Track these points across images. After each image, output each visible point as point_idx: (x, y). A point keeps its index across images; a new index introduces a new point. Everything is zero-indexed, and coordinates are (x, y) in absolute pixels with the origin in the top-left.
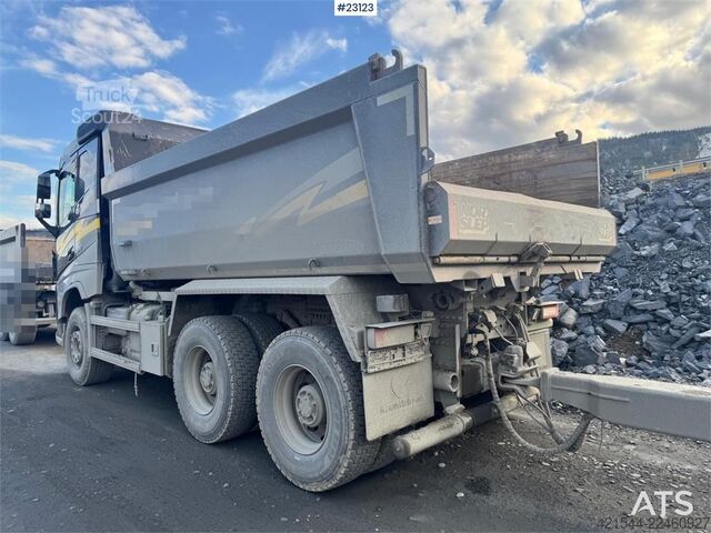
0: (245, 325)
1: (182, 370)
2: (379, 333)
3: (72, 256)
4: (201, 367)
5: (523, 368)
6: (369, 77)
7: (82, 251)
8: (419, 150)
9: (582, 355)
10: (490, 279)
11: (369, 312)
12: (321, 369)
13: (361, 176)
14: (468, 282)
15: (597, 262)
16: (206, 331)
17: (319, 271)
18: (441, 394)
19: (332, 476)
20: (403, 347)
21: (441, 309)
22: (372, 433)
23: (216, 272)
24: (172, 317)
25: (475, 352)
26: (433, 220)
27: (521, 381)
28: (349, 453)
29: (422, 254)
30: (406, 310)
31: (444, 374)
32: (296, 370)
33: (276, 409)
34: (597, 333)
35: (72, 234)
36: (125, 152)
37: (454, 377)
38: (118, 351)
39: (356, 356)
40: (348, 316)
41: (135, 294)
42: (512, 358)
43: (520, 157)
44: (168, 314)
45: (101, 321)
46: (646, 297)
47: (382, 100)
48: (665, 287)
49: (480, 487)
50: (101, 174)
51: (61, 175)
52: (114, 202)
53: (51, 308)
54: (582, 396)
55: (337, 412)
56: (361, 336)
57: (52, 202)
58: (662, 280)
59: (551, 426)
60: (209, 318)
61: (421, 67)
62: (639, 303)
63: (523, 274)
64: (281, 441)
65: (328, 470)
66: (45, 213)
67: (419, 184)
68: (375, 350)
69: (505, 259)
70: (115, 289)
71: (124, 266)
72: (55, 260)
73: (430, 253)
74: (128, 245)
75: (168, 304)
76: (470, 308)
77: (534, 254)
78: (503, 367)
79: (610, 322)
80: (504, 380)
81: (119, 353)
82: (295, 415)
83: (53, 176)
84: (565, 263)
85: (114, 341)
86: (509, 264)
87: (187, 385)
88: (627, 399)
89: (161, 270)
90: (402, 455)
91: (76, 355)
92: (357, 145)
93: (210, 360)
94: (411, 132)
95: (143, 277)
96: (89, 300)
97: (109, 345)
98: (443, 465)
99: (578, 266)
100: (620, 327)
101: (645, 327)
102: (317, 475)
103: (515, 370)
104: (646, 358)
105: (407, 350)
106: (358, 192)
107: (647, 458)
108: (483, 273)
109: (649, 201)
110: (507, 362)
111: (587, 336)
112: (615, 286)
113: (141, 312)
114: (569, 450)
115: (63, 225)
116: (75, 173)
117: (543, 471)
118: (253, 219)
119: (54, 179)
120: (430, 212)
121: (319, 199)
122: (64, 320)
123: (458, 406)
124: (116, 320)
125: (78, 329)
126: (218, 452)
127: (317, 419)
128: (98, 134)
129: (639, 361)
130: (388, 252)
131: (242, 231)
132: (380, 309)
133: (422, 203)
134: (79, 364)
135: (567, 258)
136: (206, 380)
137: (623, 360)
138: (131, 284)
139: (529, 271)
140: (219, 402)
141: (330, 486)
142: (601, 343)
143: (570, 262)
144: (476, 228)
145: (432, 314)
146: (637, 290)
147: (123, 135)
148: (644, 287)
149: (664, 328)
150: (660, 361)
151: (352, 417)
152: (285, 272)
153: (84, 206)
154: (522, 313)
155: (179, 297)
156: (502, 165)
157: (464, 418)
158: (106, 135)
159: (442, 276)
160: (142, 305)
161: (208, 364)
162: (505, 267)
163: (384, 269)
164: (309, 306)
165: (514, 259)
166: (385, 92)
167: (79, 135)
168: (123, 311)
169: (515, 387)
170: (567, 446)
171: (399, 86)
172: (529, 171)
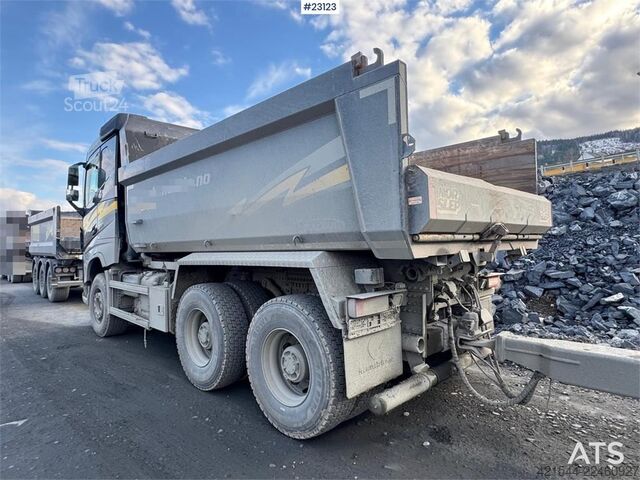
0: (236, 292)
1: (183, 328)
2: (360, 303)
3: (95, 232)
4: (199, 326)
5: (478, 332)
6: (352, 74)
7: (103, 228)
8: (400, 136)
9: (509, 315)
10: (458, 255)
11: (348, 284)
12: (304, 333)
13: (344, 161)
14: (440, 258)
15: (535, 240)
16: (203, 296)
17: (302, 246)
18: (408, 355)
19: (314, 427)
20: (378, 315)
21: (411, 281)
22: (352, 392)
23: (211, 246)
24: (175, 283)
25: (437, 317)
26: (413, 201)
27: (478, 343)
28: (330, 408)
29: (403, 232)
30: (382, 282)
31: (413, 338)
32: (282, 333)
33: (264, 366)
34: (518, 297)
35: (95, 214)
36: (139, 147)
37: (421, 340)
38: (131, 310)
39: (338, 324)
40: (329, 286)
41: (146, 263)
42: (470, 323)
43: (467, 151)
44: (172, 280)
45: (117, 285)
46: (558, 268)
47: (364, 93)
48: (573, 260)
49: (442, 436)
50: (118, 164)
51: (88, 167)
52: (128, 188)
53: (80, 272)
54: (536, 358)
55: (320, 372)
56: (343, 306)
57: (79, 188)
58: (571, 255)
59: (501, 381)
60: (205, 285)
61: (402, 63)
62: (553, 273)
63: (482, 250)
64: (268, 394)
65: (311, 422)
66: (74, 197)
67: (400, 168)
68: (355, 319)
69: (469, 237)
70: (129, 259)
71: (136, 240)
72: (82, 235)
73: (410, 230)
74: (140, 223)
75: (172, 272)
76: (435, 279)
77: (493, 233)
78: (461, 331)
79: (528, 288)
80: (462, 342)
81: (132, 312)
82: (280, 372)
83: (81, 168)
84: (512, 240)
85: (128, 302)
86: (473, 241)
87: (187, 340)
88: (578, 362)
89: (166, 244)
90: (378, 412)
91: (98, 312)
92: (339, 133)
93: (206, 321)
94: (392, 120)
95: (151, 250)
96: (108, 268)
97: (124, 305)
98: (407, 414)
99: (522, 243)
100: (537, 292)
101: (557, 292)
102: (300, 425)
103: (472, 333)
104: (561, 317)
105: (382, 318)
106: (340, 176)
107: (582, 408)
108: (452, 249)
109: (557, 191)
110: (464, 326)
111: (511, 299)
112: (532, 259)
113: (150, 279)
114: (519, 403)
115: (88, 207)
116: (98, 165)
117: (495, 420)
118: (244, 201)
119: (81, 170)
120: (410, 193)
121: (303, 183)
122: (89, 283)
123: (424, 366)
124: (130, 284)
125: (100, 291)
126: (212, 398)
127: (300, 376)
128: (116, 133)
129: (555, 320)
130: (369, 230)
131: (233, 211)
132: (358, 281)
133: (403, 185)
134: (100, 319)
135: (515, 237)
136: (203, 337)
137: (541, 319)
138: (142, 255)
139: (487, 248)
140: (215, 356)
141: (312, 435)
142: (523, 306)
143: (517, 240)
144: (450, 209)
145: (404, 286)
146: (550, 262)
147: (137, 134)
148: (555, 260)
149: (574, 294)
150: (572, 321)
151: (333, 376)
152: (272, 247)
153: (105, 192)
154: (475, 283)
155: (181, 266)
156: (452, 158)
157: (430, 377)
158: (122, 133)
159: (420, 252)
160: (151, 273)
161: (205, 324)
162: (469, 244)
163: (364, 246)
164: (290, 276)
165: (477, 237)
166: (367, 86)
167: (101, 134)
168: (136, 277)
169: (472, 348)
170: (518, 400)
171: (380, 80)
172: (474, 163)
